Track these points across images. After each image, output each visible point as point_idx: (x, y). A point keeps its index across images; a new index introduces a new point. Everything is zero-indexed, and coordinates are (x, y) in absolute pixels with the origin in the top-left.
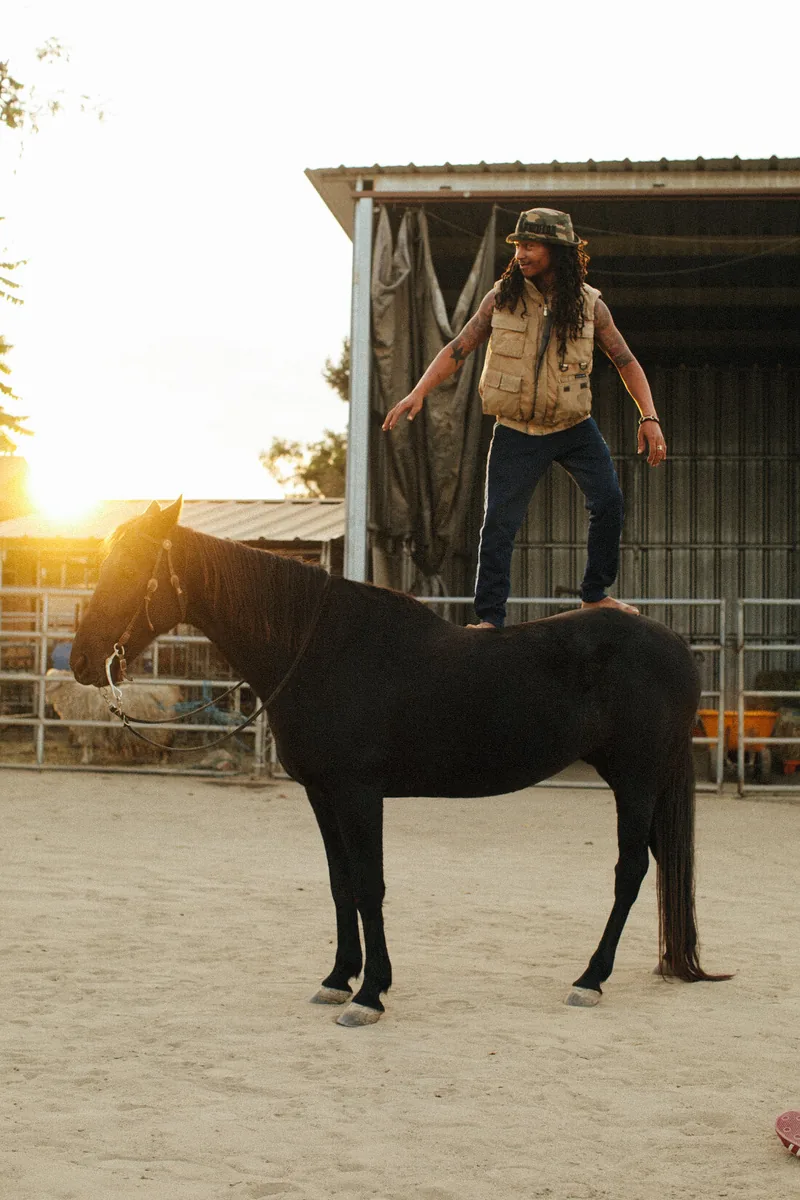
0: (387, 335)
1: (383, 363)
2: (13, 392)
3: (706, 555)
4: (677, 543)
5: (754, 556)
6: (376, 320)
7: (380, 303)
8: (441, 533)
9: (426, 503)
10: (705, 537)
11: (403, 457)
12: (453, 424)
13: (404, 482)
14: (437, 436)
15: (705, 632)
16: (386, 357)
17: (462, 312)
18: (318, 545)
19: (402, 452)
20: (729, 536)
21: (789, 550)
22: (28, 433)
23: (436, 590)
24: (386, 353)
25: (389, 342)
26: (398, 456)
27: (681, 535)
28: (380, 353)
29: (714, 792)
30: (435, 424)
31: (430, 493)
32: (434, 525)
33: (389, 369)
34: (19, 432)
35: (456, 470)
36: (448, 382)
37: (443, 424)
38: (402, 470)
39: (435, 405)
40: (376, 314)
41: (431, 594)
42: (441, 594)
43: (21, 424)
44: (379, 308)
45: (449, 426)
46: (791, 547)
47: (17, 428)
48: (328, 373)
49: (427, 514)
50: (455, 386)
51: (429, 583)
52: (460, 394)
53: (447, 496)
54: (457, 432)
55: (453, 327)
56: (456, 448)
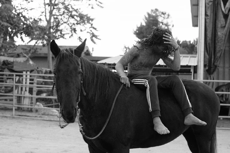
0: (209, 13)
1: (207, 20)
2: (97, 29)
6: (207, 9)
7: (208, 4)
8: (215, 64)
9: (213, 57)
11: (209, 45)
12: (223, 36)
13: (208, 51)
14: (219, 40)
16: (208, 19)
17: (227, 8)
18: (190, 66)
19: (209, 44)
23: (212, 78)
24: (209, 17)
25: (209, 15)
26: (208, 44)
28: (206, 18)
30: (219, 36)
31: (214, 54)
32: (214, 62)
33: (208, 22)
34: (97, 39)
35: (222, 48)
36: (223, 25)
37: (221, 36)
38: (208, 48)
39: (219, 31)
40: (207, 7)
41: (211, 79)
42: (213, 79)
43: (98, 37)
45: (222, 37)
47: (97, 38)
48: (134, 32)
49: (213, 59)
50: (225, 27)
51: (210, 77)
52: (226, 29)
53: (218, 55)
54: (223, 38)
55: (225, 11)
56: (223, 42)
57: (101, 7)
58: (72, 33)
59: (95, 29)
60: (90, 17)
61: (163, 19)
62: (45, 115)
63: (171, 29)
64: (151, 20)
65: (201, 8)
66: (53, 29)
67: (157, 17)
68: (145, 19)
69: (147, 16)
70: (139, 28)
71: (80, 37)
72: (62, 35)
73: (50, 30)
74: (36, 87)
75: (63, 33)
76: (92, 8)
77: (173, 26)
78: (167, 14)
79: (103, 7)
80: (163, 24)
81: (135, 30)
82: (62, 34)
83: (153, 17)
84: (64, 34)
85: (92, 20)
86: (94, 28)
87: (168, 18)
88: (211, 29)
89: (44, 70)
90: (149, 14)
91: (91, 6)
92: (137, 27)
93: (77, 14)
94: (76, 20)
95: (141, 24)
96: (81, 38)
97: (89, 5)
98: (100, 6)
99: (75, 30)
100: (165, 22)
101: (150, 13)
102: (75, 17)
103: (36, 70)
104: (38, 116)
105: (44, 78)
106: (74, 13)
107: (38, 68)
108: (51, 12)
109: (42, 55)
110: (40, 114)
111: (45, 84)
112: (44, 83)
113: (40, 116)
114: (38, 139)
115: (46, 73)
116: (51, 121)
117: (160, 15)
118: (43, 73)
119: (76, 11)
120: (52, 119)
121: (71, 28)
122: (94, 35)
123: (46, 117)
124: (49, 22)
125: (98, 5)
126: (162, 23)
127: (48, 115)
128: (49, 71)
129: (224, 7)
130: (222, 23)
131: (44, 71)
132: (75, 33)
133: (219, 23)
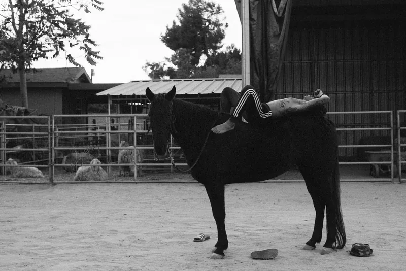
0: (255, 16)
1: (253, 26)
2: (95, 43)
3: (341, 96)
4: (330, 92)
5: (358, 95)
6: (252, 10)
7: (254, 4)
8: (270, 89)
9: (266, 79)
10: (340, 90)
13: (258, 71)
14: (272, 54)
15: (341, 123)
16: (254, 25)
17: (282, 7)
19: (258, 60)
20: (348, 89)
21: (370, 93)
22: (101, 58)
24: (255, 23)
25: (256, 19)
27: (332, 89)
28: (252, 23)
29: (391, 181)
30: (272, 48)
31: (268, 74)
32: (268, 86)
33: (255, 29)
34: (97, 58)
35: (277, 66)
36: (277, 33)
37: (275, 49)
38: (258, 67)
39: (272, 42)
40: (251, 8)
43: (98, 55)
44: (252, 6)
45: (277, 50)
46: (370, 92)
47: (96, 56)
48: (162, 38)
49: (266, 83)
50: (280, 34)
52: (281, 38)
53: (274, 76)
54: (279, 52)
55: (279, 13)
56: (278, 58)
57: (100, 8)
58: (57, 49)
59: (93, 42)
60: (84, 23)
61: (210, 14)
62: (22, 177)
63: (224, 31)
64: (190, 17)
65: (243, 9)
66: (26, 44)
67: (200, 11)
68: (180, 16)
69: (183, 10)
70: (171, 30)
71: (69, 56)
72: (42, 53)
73: (22, 45)
74: (5, 136)
75: (43, 49)
76: (87, 11)
77: (227, 26)
78: (216, 6)
79: (103, 9)
80: (210, 24)
81: (164, 35)
82: (41, 51)
83: (194, 11)
84: (44, 52)
85: (88, 28)
86: (90, 41)
87: (218, 12)
88: (260, 39)
89: (16, 108)
90: (185, 7)
91: (83, 8)
92: (168, 29)
93: (64, 20)
94: (62, 29)
95: (174, 23)
96: (72, 56)
97: (82, 6)
98: (98, 7)
99: (62, 45)
100: (213, 18)
101: (188, 5)
102: (61, 25)
103: (4, 110)
104: (12, 179)
105: (16, 121)
106: (58, 18)
107: (6, 106)
108: (22, 17)
109: (12, 86)
110: (15, 176)
111: (19, 131)
112: (16, 130)
113: (14, 178)
114: (15, 207)
115: (19, 113)
116: (32, 184)
117: (205, 8)
118: (15, 114)
119: (60, 14)
120: (34, 182)
121: (55, 42)
122: (90, 52)
123: (24, 179)
124: (19, 33)
125: (95, 6)
126: (209, 21)
127: (26, 177)
128: (24, 110)
129: (277, 7)
130: (275, 30)
131: (16, 110)
132: (62, 49)
133: (271, 30)
